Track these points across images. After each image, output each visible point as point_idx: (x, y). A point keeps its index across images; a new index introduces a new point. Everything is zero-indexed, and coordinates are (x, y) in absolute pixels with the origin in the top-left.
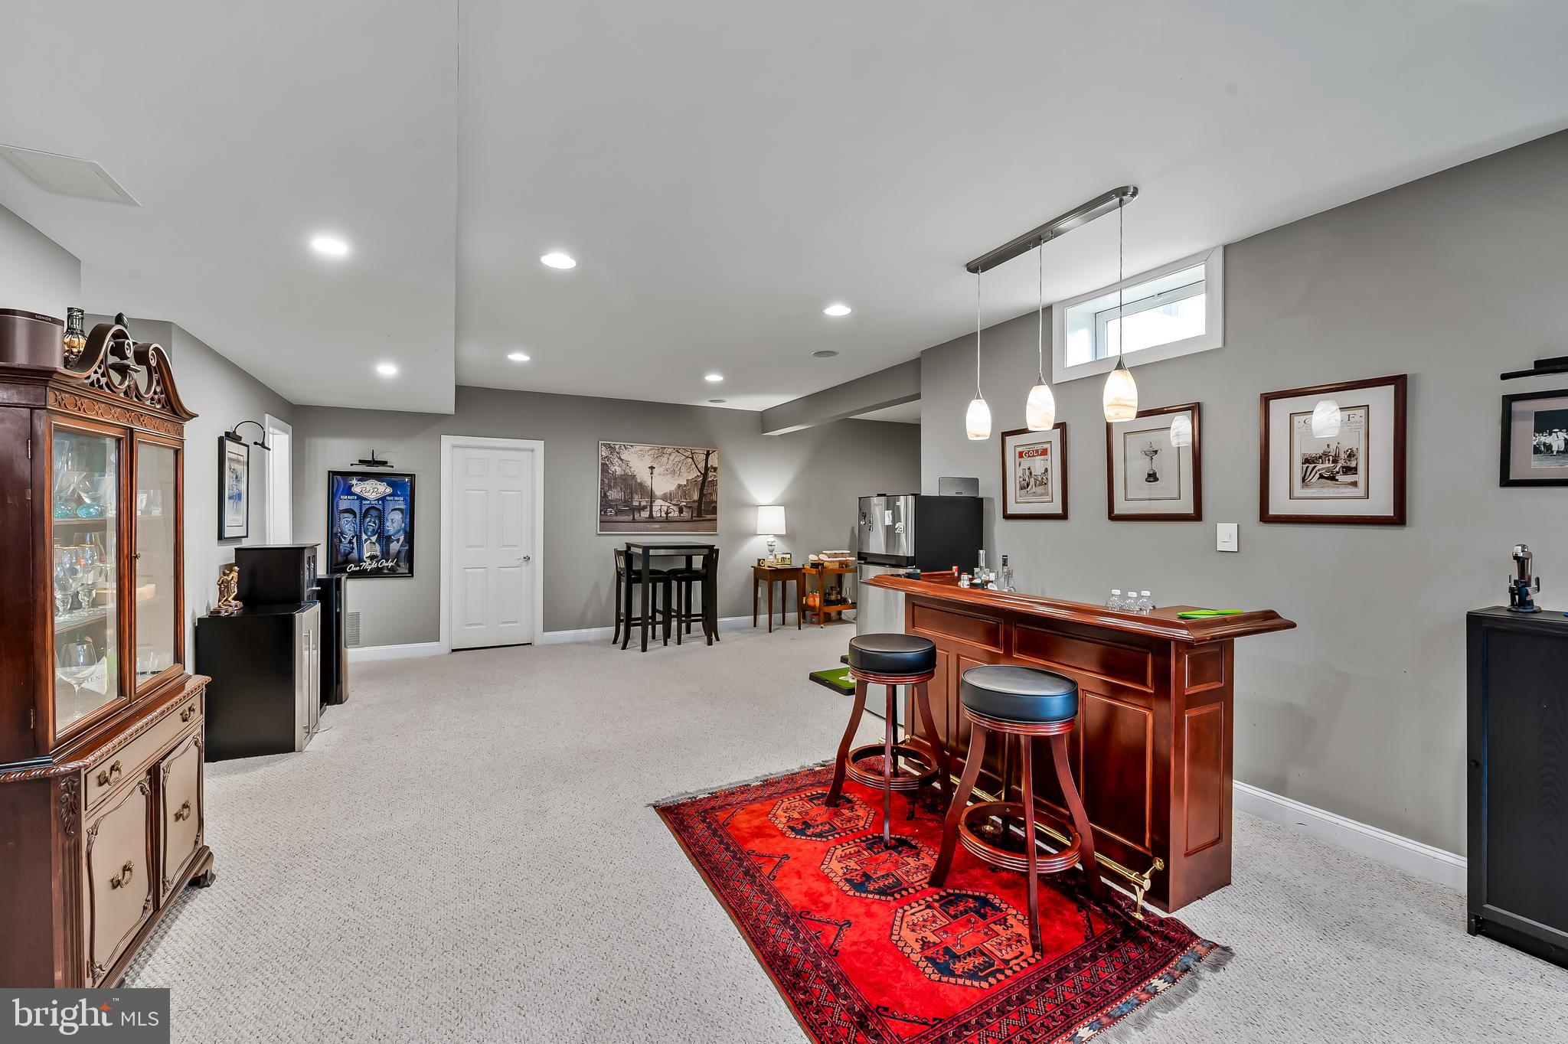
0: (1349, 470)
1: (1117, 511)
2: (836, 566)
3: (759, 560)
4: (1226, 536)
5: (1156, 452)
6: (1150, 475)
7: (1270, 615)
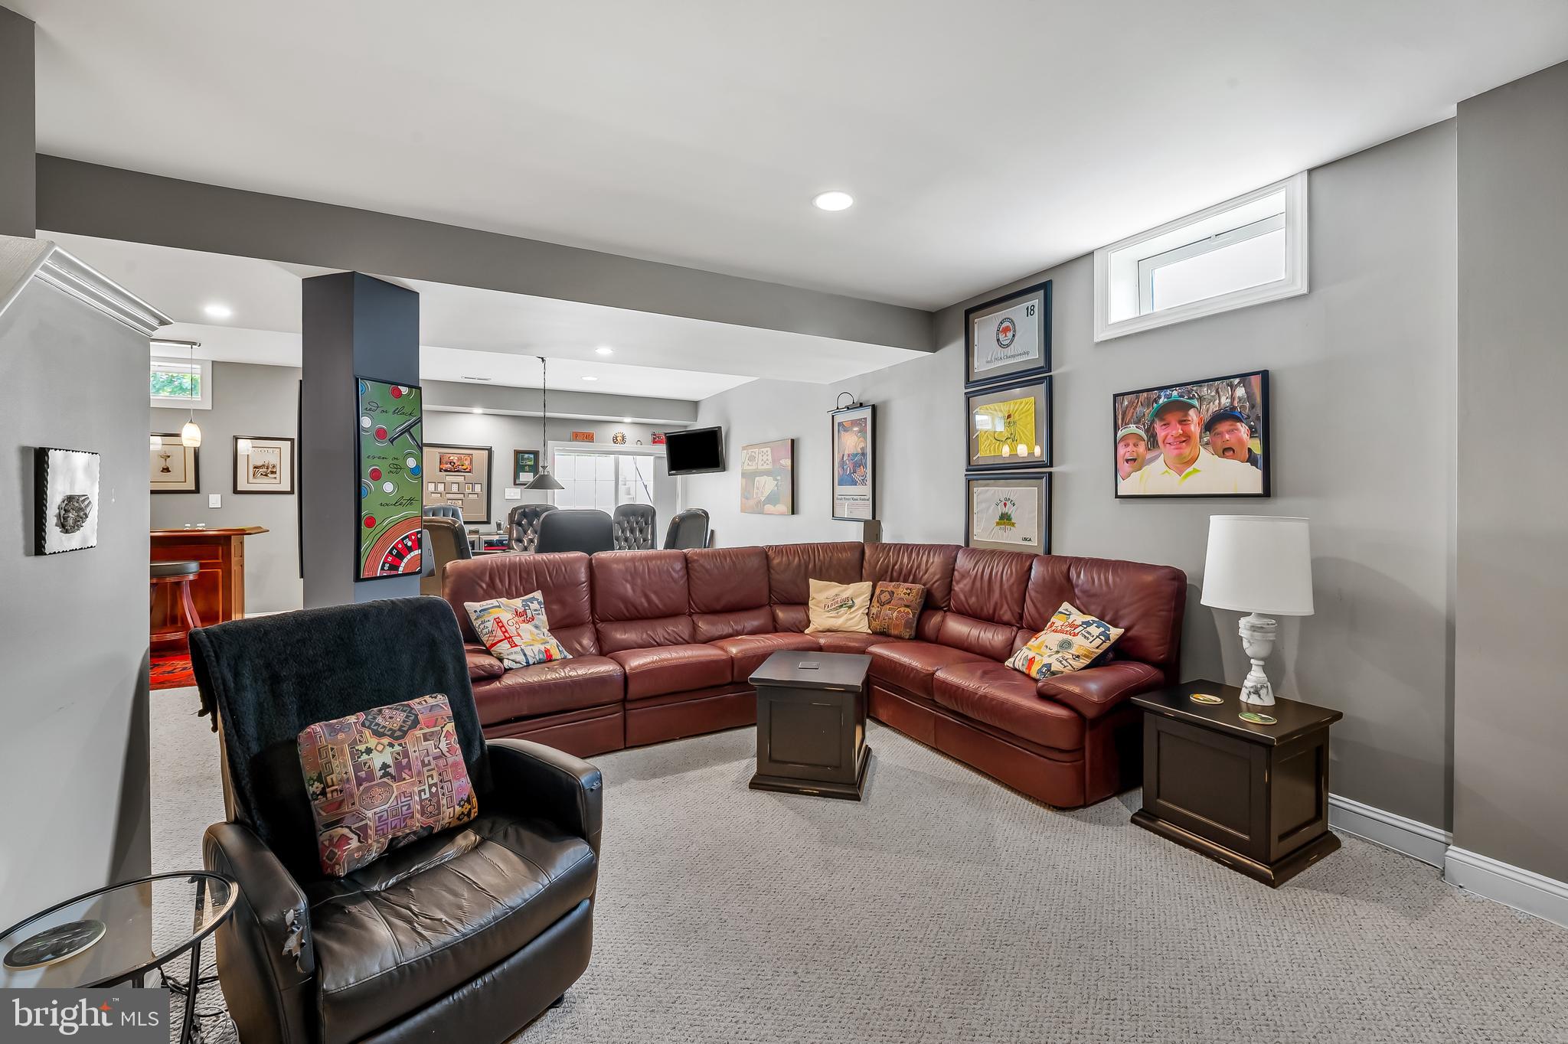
0: (272, 472)
4: (216, 500)
5: (169, 457)
6: (163, 469)
7: (258, 529)
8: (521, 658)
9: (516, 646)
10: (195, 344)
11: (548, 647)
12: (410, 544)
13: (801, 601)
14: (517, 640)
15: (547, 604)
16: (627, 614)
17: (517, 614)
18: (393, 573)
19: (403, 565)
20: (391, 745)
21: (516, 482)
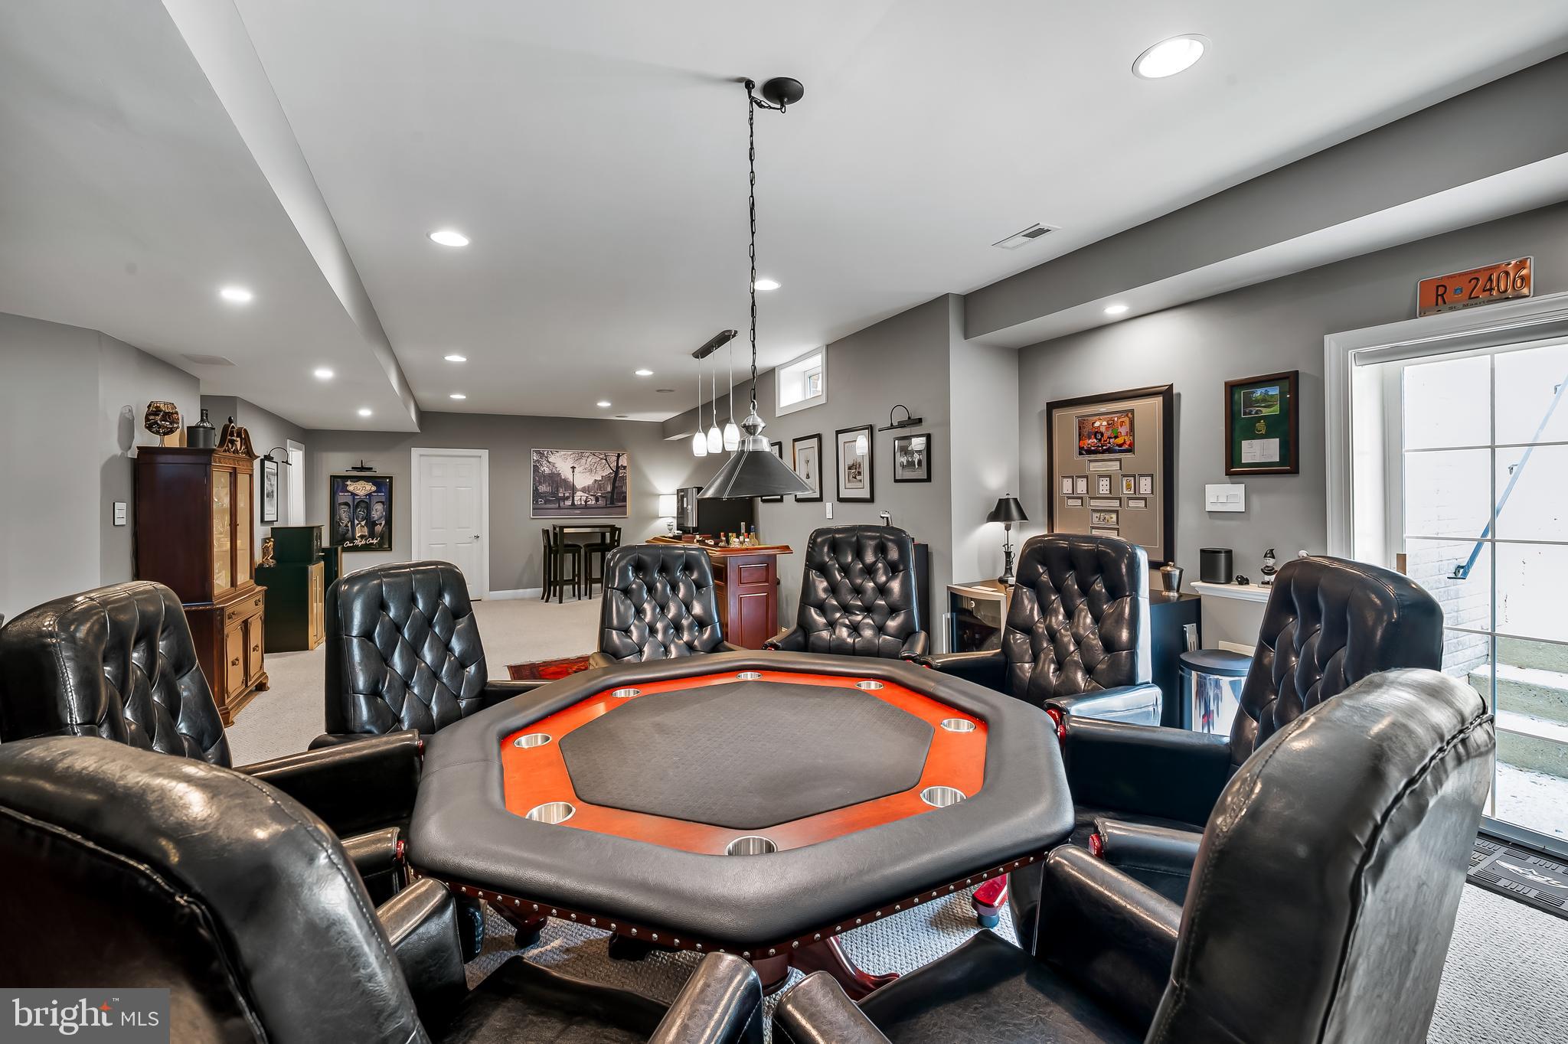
0: (859, 473)
21: (1234, 467)
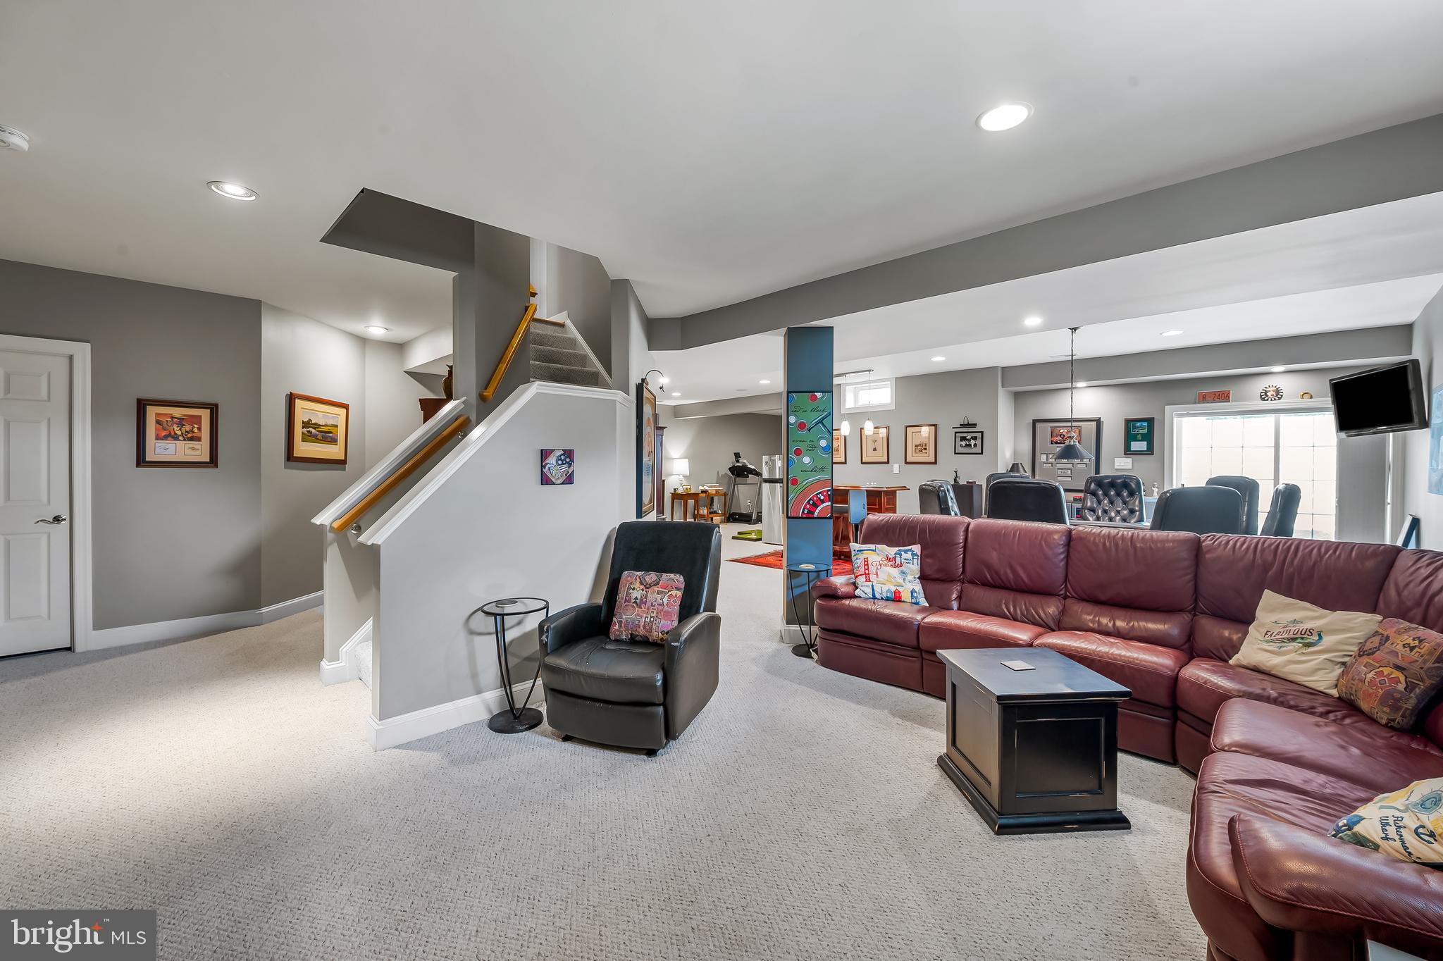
0: (925, 449)
1: (864, 461)
2: (714, 492)
3: (675, 489)
4: (896, 468)
5: (876, 441)
6: (873, 449)
7: (905, 487)
8: (869, 591)
9: (870, 581)
10: (870, 371)
11: (900, 589)
12: (822, 498)
13: (1243, 618)
14: (873, 577)
15: (923, 557)
16: (991, 581)
17: (888, 559)
18: (810, 516)
19: (817, 511)
20: (643, 590)
21: (1128, 451)
